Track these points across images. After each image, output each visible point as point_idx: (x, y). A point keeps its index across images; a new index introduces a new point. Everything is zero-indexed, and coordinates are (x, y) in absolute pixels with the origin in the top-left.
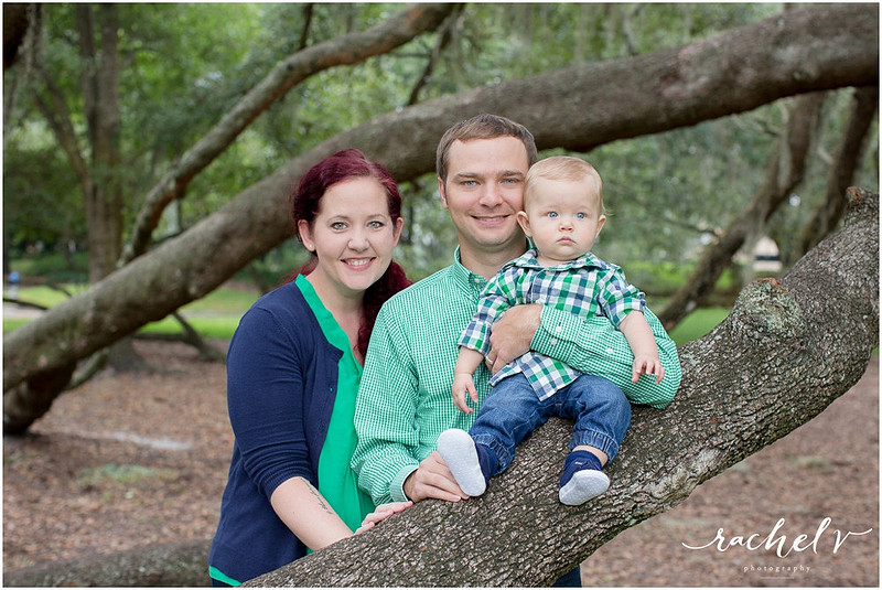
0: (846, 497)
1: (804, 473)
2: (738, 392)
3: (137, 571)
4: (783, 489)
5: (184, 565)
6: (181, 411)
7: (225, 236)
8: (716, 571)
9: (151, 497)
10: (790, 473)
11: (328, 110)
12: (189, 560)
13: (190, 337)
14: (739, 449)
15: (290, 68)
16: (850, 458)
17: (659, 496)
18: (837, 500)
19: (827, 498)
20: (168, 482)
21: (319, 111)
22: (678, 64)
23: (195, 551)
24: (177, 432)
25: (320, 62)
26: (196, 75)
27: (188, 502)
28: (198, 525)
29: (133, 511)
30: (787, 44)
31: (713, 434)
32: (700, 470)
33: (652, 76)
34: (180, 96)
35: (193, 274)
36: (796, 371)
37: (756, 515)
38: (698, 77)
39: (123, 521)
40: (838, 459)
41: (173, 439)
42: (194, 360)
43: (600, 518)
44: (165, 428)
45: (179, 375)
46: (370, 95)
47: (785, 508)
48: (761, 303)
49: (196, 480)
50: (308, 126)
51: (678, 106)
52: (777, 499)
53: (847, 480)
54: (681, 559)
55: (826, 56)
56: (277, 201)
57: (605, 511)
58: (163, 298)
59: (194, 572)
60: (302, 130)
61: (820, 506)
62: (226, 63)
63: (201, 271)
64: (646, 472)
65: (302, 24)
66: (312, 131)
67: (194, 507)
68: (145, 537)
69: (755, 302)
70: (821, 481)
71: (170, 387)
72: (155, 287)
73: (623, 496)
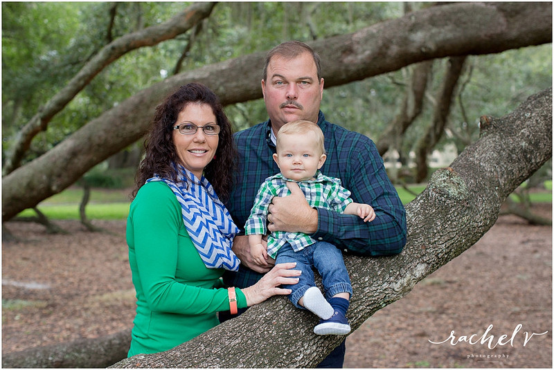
0: (456, 301)
1: (429, 288)
2: (435, 231)
3: (48, 360)
4: (418, 298)
5: (76, 354)
6: (40, 265)
7: (74, 153)
8: (387, 347)
9: (31, 319)
10: (421, 289)
11: (124, 74)
12: (79, 352)
13: (41, 219)
14: (437, 264)
15: (113, 48)
16: (455, 278)
17: (397, 290)
18: (451, 303)
19: (445, 302)
20: (41, 309)
21: (119, 74)
22: (352, 43)
23: (83, 346)
24: (40, 278)
25: (132, 44)
26: (39, 53)
27: (56, 320)
28: (65, 334)
29: (21, 327)
30: (417, 31)
31: (424, 255)
32: (418, 275)
33: (337, 51)
34: (30, 66)
35: (54, 178)
36: (465, 219)
37: (405, 313)
38: (364, 51)
39: (16, 334)
40: (448, 279)
41: (38, 283)
42: (43, 233)
43: (367, 304)
44: (32, 276)
45: (35, 243)
46: (149, 64)
47: (421, 309)
48: (444, 181)
49: (58, 307)
50: (112, 84)
51: (353, 68)
52: (416, 304)
53: (455, 291)
54: (365, 341)
55: (440, 38)
56: (106, 131)
57: (370, 299)
58: (35, 193)
59: (83, 359)
60: (107, 87)
61: (441, 307)
62: (59, 45)
63: (59, 176)
64: (390, 277)
65: (108, 19)
66: (114, 87)
67: (61, 323)
68: (33, 343)
69: (441, 181)
70: (440, 293)
71: (30, 250)
72: (30, 186)
73: (379, 291)
